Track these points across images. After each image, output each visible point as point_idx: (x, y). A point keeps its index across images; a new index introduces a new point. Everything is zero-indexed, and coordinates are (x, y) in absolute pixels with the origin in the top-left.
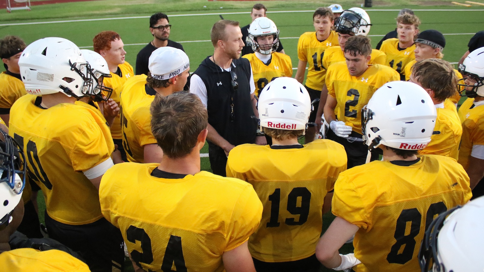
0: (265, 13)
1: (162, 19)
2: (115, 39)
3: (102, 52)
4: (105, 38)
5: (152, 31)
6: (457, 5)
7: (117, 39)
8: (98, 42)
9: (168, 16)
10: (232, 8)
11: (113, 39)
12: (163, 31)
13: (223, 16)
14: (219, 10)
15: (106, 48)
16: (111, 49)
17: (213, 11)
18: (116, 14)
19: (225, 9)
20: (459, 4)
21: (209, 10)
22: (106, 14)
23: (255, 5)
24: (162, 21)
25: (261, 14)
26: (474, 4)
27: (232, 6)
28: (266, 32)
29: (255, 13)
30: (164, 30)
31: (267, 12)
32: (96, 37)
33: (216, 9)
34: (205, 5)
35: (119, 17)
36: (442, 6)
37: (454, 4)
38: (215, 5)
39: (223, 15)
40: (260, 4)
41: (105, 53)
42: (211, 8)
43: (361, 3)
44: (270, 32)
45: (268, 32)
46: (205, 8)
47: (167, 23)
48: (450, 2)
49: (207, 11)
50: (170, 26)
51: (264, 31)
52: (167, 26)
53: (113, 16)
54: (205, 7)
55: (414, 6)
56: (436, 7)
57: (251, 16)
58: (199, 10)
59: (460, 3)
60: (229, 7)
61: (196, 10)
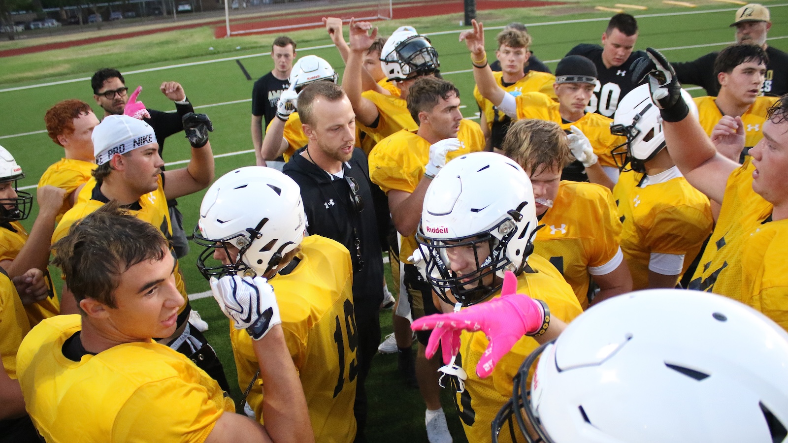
0: (294, 51)
1: (110, 80)
2: (81, 114)
3: (61, 138)
4: (62, 115)
5: (98, 99)
6: (603, 11)
7: (83, 113)
8: (51, 122)
9: (122, 74)
10: (256, 47)
11: (76, 114)
12: (113, 99)
13: (242, 62)
14: (236, 52)
15: (66, 131)
16: (76, 132)
17: (225, 54)
18: (62, 75)
19: (244, 49)
20: (606, 9)
21: (218, 53)
22: (45, 77)
23: (276, 40)
24: (110, 82)
25: (287, 53)
26: (627, 8)
27: (255, 42)
28: (312, 78)
29: (279, 52)
30: (116, 97)
31: (296, 50)
32: (48, 113)
33: (230, 51)
34: (210, 45)
35: (69, 79)
36: (581, 15)
37: (599, 10)
38: (228, 44)
39: (243, 59)
40: (284, 37)
41: (67, 140)
42: (221, 49)
43: (460, 19)
44: (318, 76)
45: (316, 77)
46: (211, 50)
47: (120, 85)
48: (593, 8)
49: (216, 56)
50: (126, 89)
51: (308, 77)
52: (120, 91)
53: (57, 78)
54: (211, 48)
55: (540, 17)
56: (573, 17)
57: (273, 58)
58: (202, 55)
59: (607, 7)
60: (250, 45)
61: (197, 56)
